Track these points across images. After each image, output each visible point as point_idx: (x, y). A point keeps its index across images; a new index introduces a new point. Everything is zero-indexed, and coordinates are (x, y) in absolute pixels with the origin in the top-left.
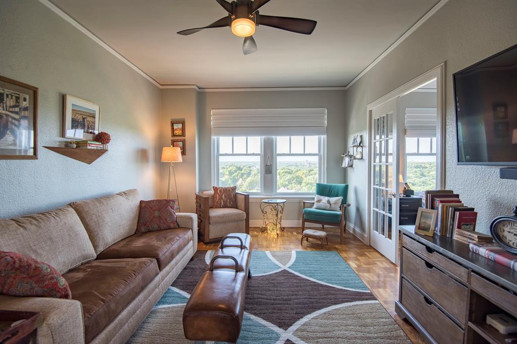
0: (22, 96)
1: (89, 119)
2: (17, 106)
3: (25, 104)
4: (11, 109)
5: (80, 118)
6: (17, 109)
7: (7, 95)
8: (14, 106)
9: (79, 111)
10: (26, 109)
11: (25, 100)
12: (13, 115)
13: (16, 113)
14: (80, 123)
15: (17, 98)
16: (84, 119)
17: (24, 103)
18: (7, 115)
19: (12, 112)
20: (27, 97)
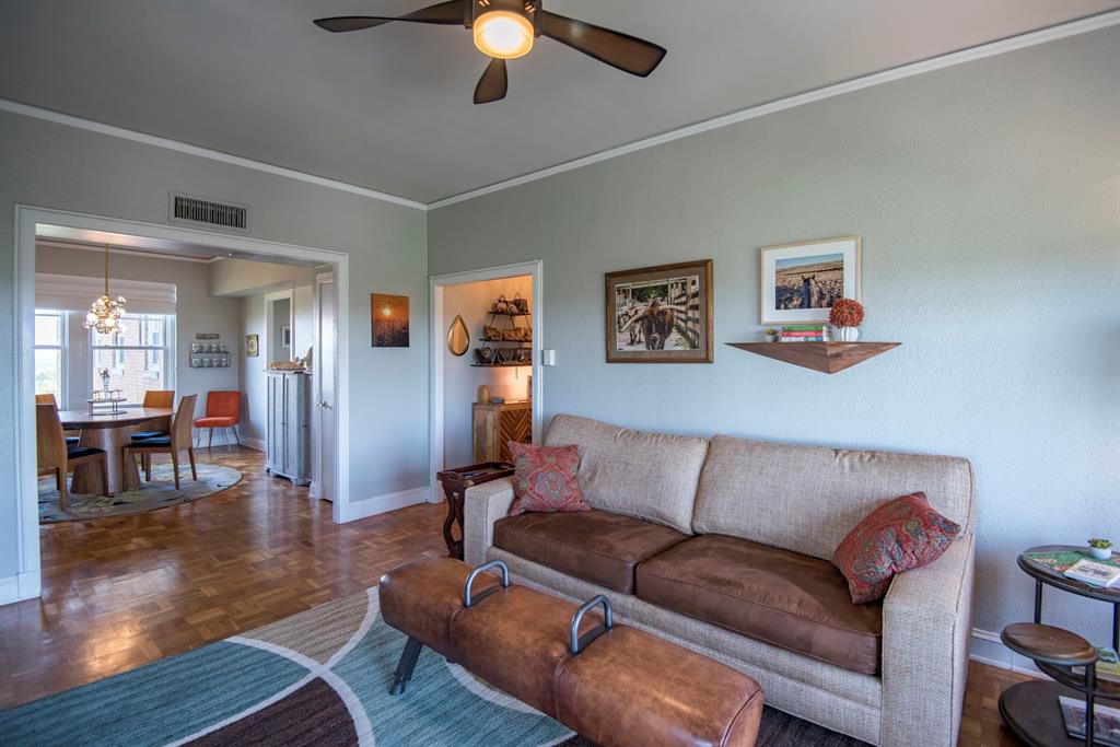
0: (690, 279)
1: (822, 277)
2: (684, 295)
3: (692, 289)
4: (676, 301)
5: (797, 281)
6: (684, 299)
7: (672, 285)
8: (680, 297)
9: (793, 269)
10: (695, 295)
11: (694, 283)
12: (679, 308)
13: (684, 303)
14: (798, 291)
15: (684, 284)
16: (807, 281)
17: (694, 287)
18: (672, 310)
19: (677, 304)
20: (697, 278)
